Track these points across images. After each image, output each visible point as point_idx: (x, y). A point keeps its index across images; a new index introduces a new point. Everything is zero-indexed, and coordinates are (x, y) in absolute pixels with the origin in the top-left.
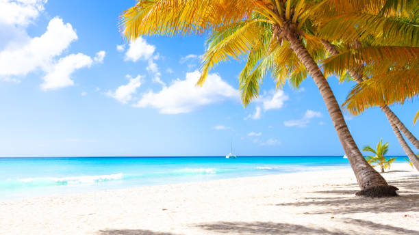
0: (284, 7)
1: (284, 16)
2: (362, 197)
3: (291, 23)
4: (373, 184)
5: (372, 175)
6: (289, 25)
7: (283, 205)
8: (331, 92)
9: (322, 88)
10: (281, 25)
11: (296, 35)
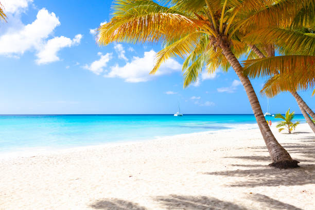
0: (218, 23)
1: (218, 30)
2: (273, 168)
3: (223, 35)
4: (281, 159)
5: (281, 152)
6: (221, 37)
7: (216, 173)
8: (252, 87)
9: (246, 85)
10: (215, 36)
11: (227, 44)
